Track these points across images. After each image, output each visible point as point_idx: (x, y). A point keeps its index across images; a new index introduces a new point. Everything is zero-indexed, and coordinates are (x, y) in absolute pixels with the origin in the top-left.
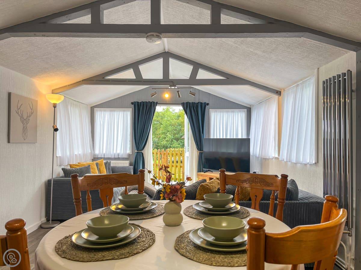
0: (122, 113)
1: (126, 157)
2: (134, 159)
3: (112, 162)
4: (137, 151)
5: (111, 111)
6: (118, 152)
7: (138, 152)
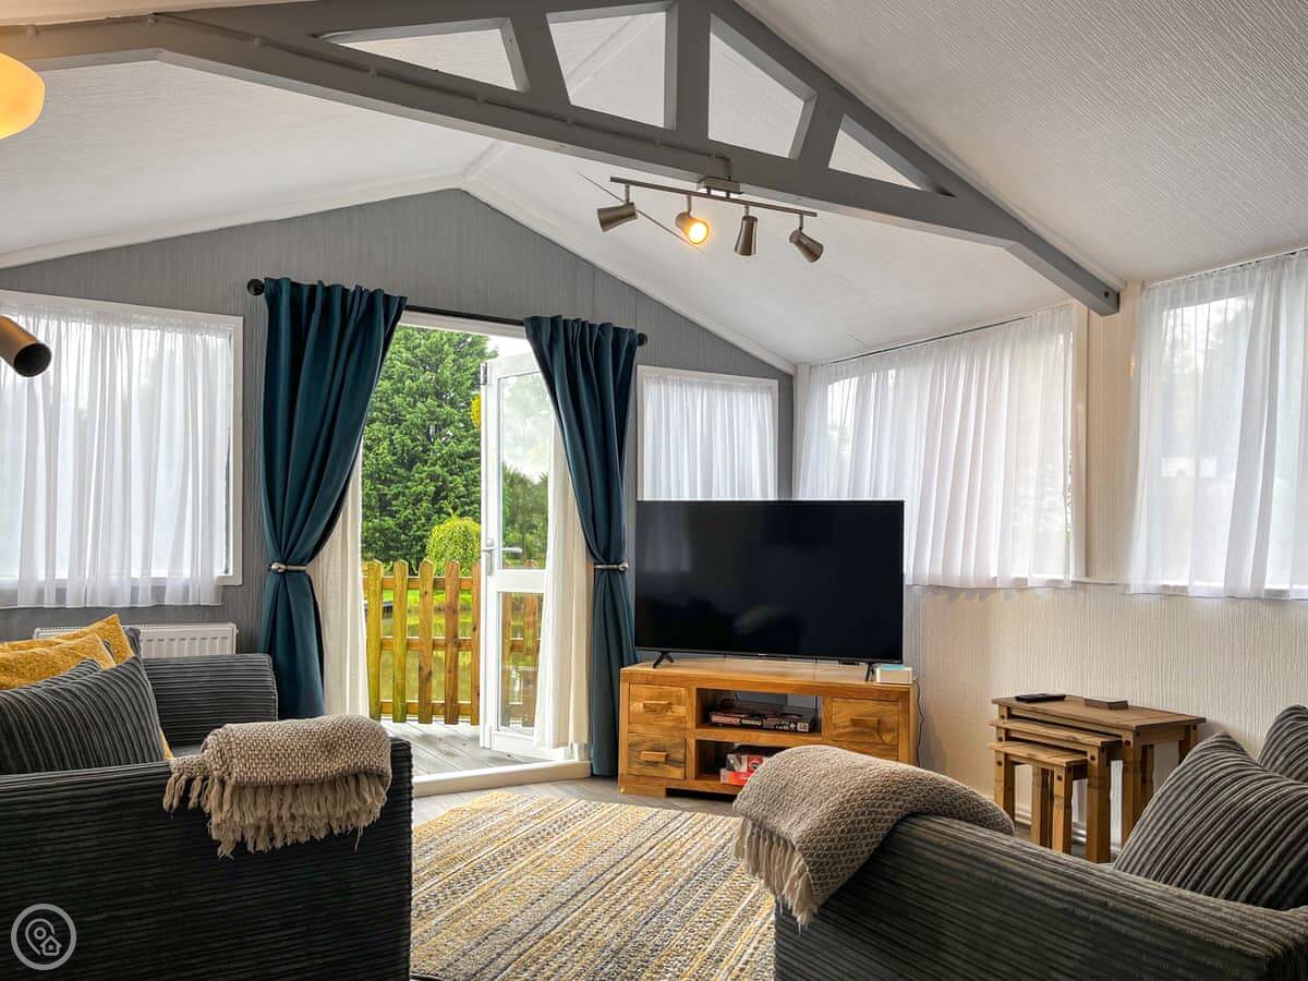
0: (180, 336)
1: (207, 599)
4: (283, 567)
5: (98, 318)
6: (160, 571)
7: (286, 570)
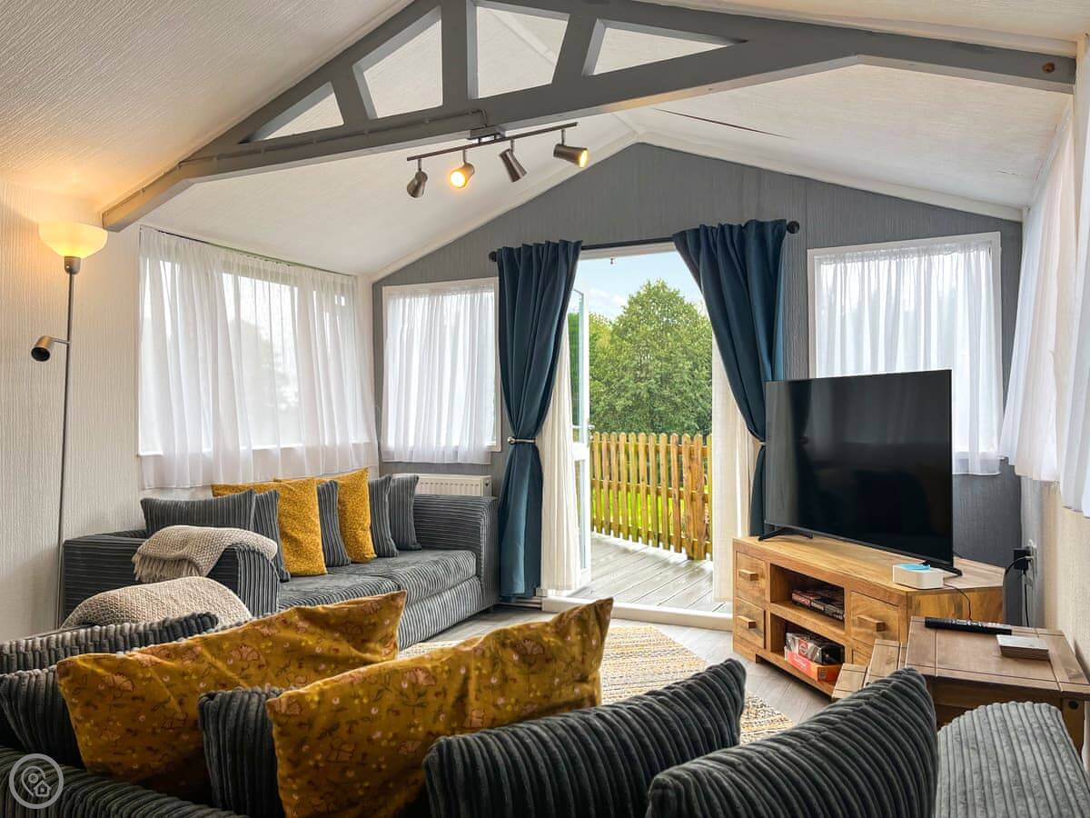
1: (479, 460)
2: (505, 471)
3: (422, 477)
4: (517, 441)
